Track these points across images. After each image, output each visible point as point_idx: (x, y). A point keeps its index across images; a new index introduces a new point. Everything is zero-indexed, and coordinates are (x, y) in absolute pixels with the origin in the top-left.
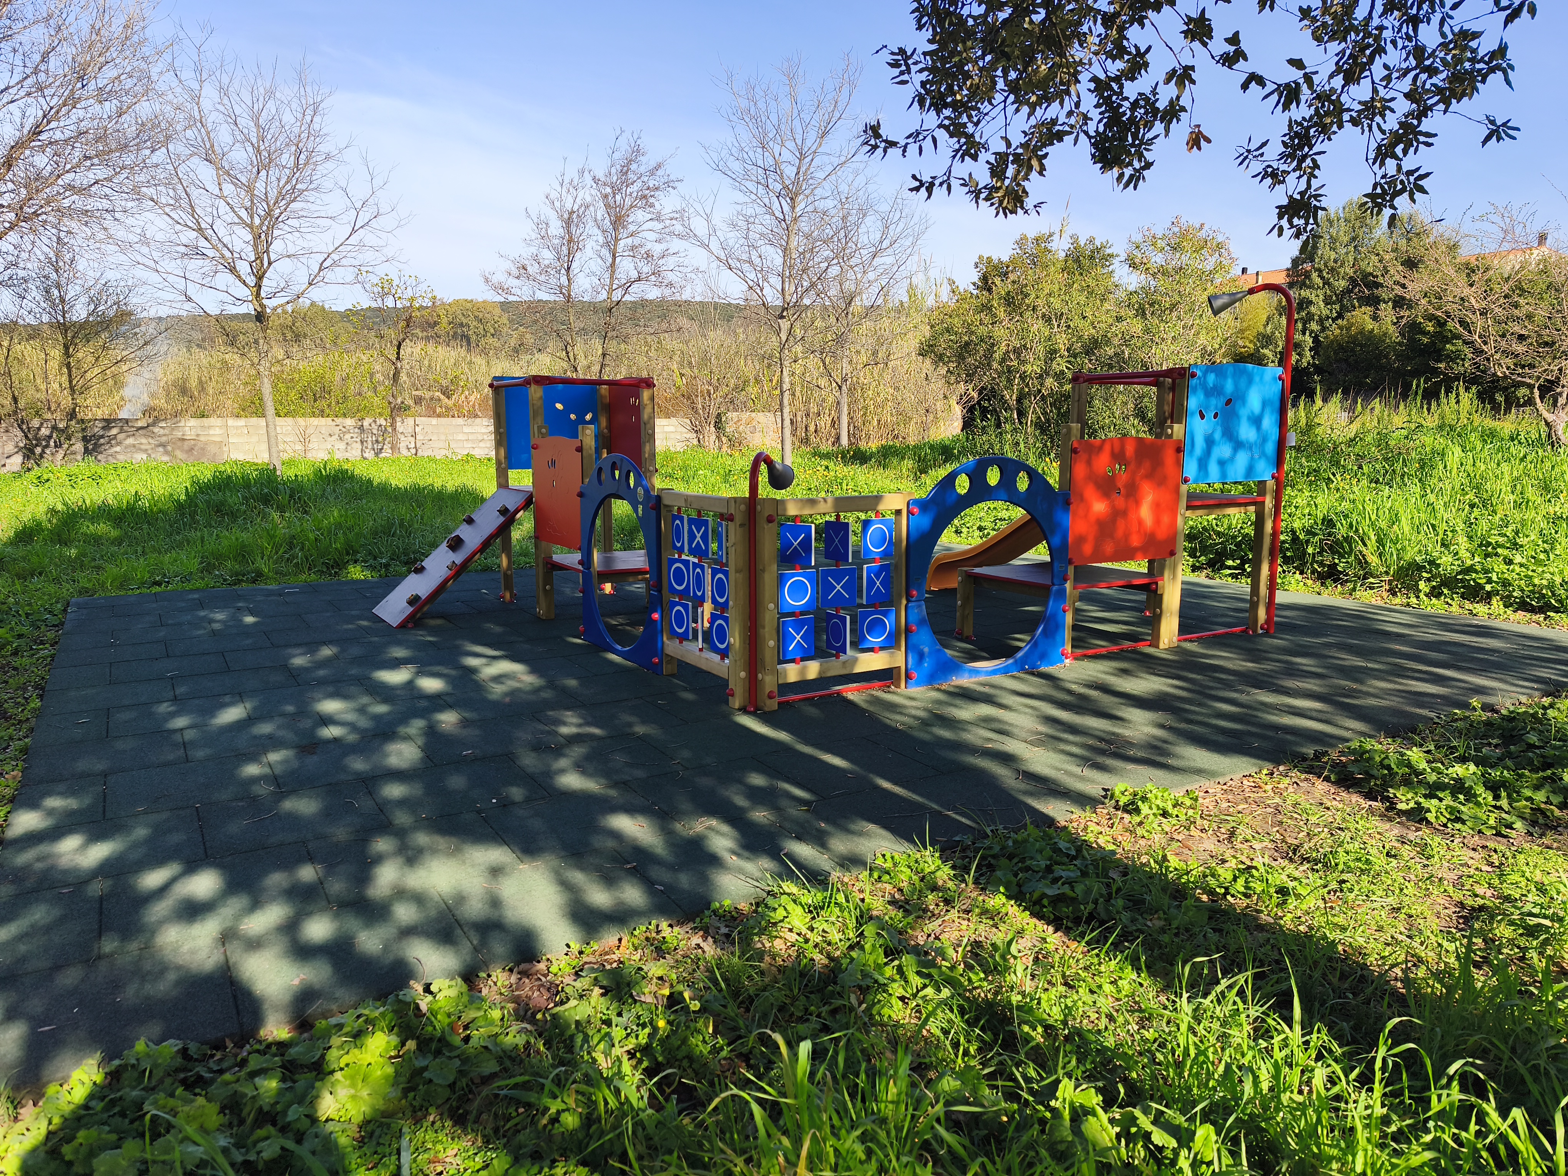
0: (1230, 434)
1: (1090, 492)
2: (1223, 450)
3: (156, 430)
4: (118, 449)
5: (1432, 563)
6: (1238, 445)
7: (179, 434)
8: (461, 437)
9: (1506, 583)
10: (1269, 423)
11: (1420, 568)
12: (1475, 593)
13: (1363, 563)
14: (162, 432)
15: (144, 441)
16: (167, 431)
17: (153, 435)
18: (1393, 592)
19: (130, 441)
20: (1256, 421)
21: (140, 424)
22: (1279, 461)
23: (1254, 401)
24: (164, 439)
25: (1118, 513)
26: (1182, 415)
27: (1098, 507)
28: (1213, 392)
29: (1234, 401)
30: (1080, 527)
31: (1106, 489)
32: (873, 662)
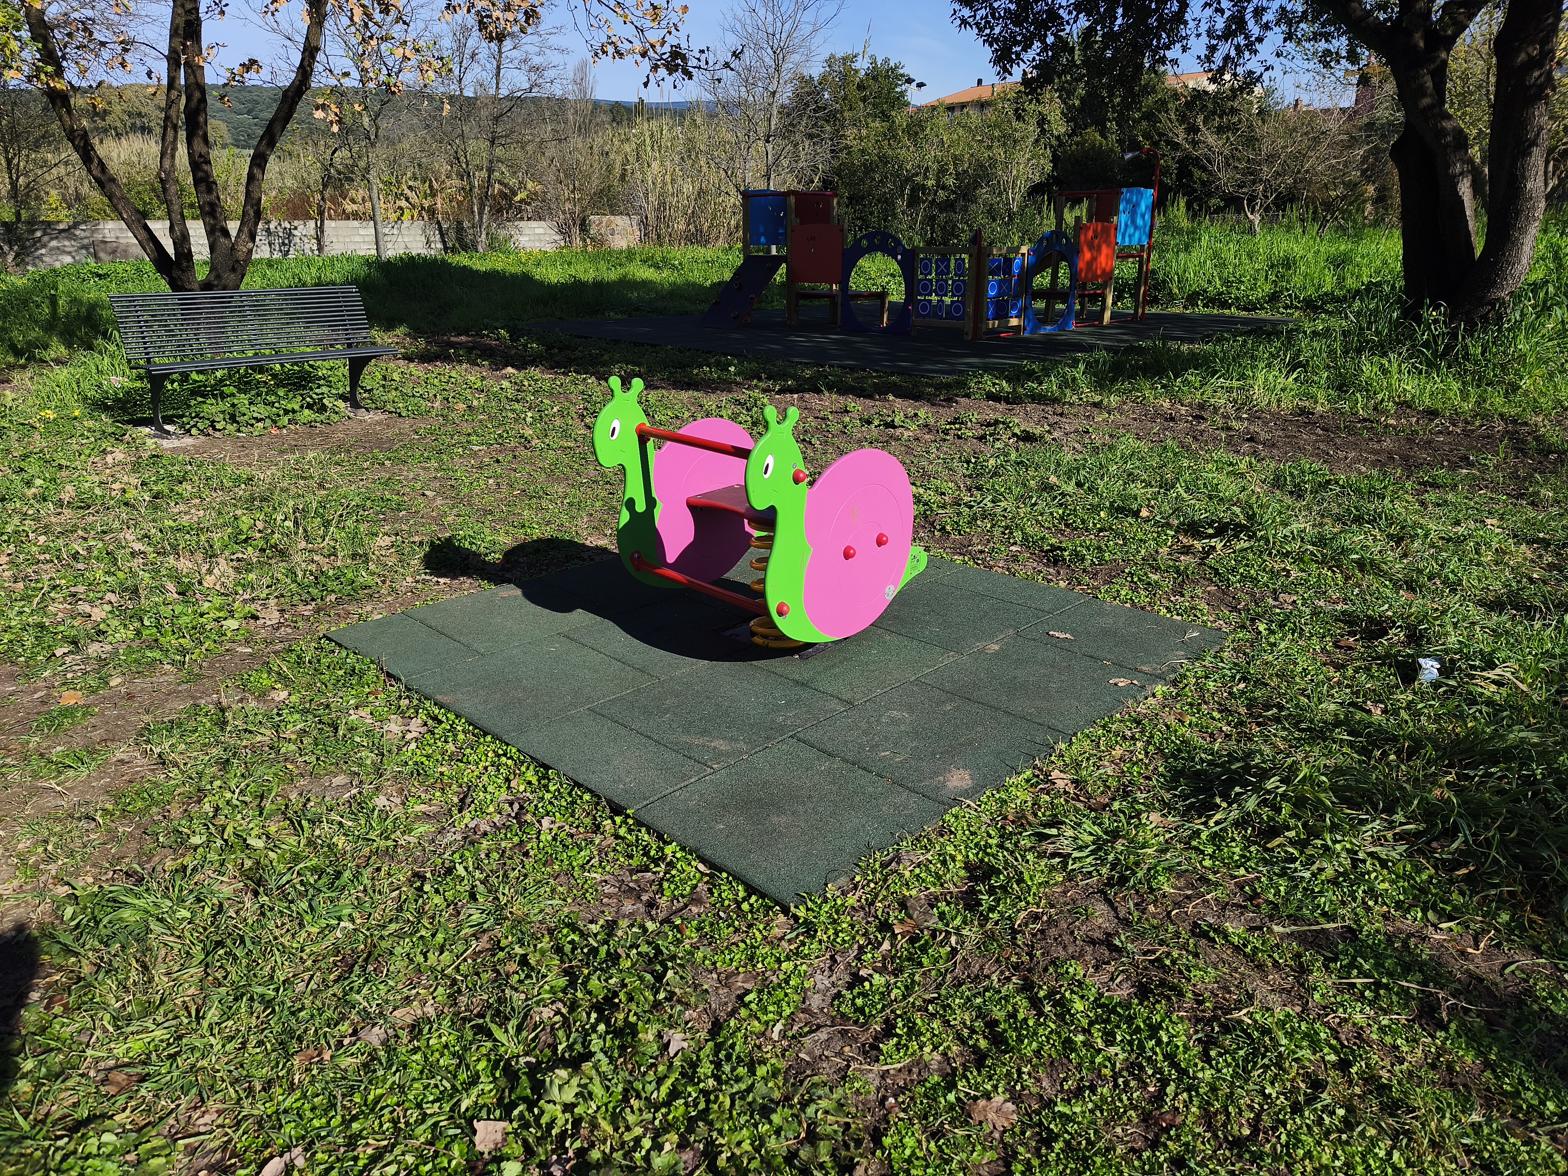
0: (1134, 222)
1: (1085, 249)
2: (1131, 230)
3: (77, 232)
4: (43, 251)
5: (1205, 291)
6: (1136, 228)
7: (99, 237)
8: (357, 239)
9: (1237, 299)
10: (1147, 217)
11: (1198, 294)
12: (1225, 305)
13: (1170, 293)
14: (83, 234)
15: (67, 243)
16: (87, 234)
17: (74, 238)
18: (1185, 308)
19: (54, 243)
20: (1143, 216)
21: (61, 226)
22: (1150, 236)
23: (1143, 207)
24: (86, 241)
25: (1094, 259)
26: (1116, 212)
27: (1088, 255)
28: (1128, 202)
29: (1135, 206)
30: (1081, 265)
31: (1091, 247)
32: (1014, 322)
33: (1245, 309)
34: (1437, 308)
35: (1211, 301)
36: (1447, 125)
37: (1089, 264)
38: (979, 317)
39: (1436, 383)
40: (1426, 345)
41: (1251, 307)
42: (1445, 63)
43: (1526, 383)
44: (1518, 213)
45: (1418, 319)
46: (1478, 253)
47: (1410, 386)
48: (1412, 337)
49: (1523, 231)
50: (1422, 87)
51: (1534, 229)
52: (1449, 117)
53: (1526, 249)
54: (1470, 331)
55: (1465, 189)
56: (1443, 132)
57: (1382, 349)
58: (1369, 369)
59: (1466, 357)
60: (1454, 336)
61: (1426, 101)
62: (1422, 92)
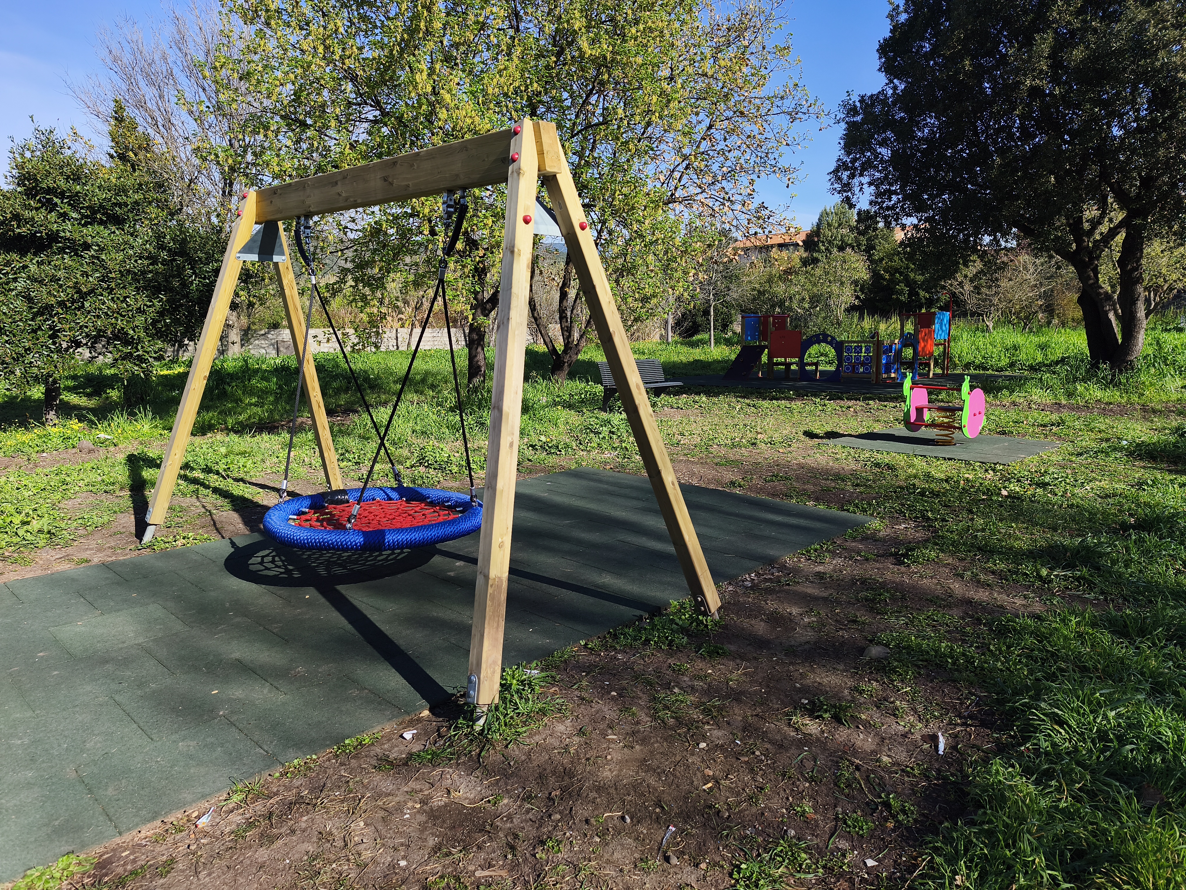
0: (941, 328)
1: (921, 341)
2: (940, 332)
5: (974, 362)
6: (943, 331)
9: (992, 366)
10: (947, 326)
20: (945, 325)
22: (949, 335)
23: (945, 321)
25: (925, 346)
26: (934, 324)
27: (923, 344)
28: (939, 318)
29: (942, 320)
30: (920, 349)
31: (924, 340)
32: (893, 375)
33: (997, 371)
34: (1105, 364)
35: (977, 367)
36: (1101, 291)
37: (923, 349)
38: (878, 373)
39: (1108, 393)
40: (1103, 378)
41: (1001, 370)
42: (1097, 266)
43: (1147, 393)
44: (1135, 326)
45: (1098, 368)
46: (1120, 341)
47: (1099, 394)
48: (1096, 376)
49: (1138, 332)
50: (1089, 276)
51: (1142, 332)
52: (1102, 288)
53: (1140, 340)
54: (1121, 372)
55: (1111, 316)
56: (1100, 294)
57: (1084, 380)
58: (1080, 388)
59: (1120, 383)
60: (1114, 375)
61: (1091, 281)
62: (1089, 278)
